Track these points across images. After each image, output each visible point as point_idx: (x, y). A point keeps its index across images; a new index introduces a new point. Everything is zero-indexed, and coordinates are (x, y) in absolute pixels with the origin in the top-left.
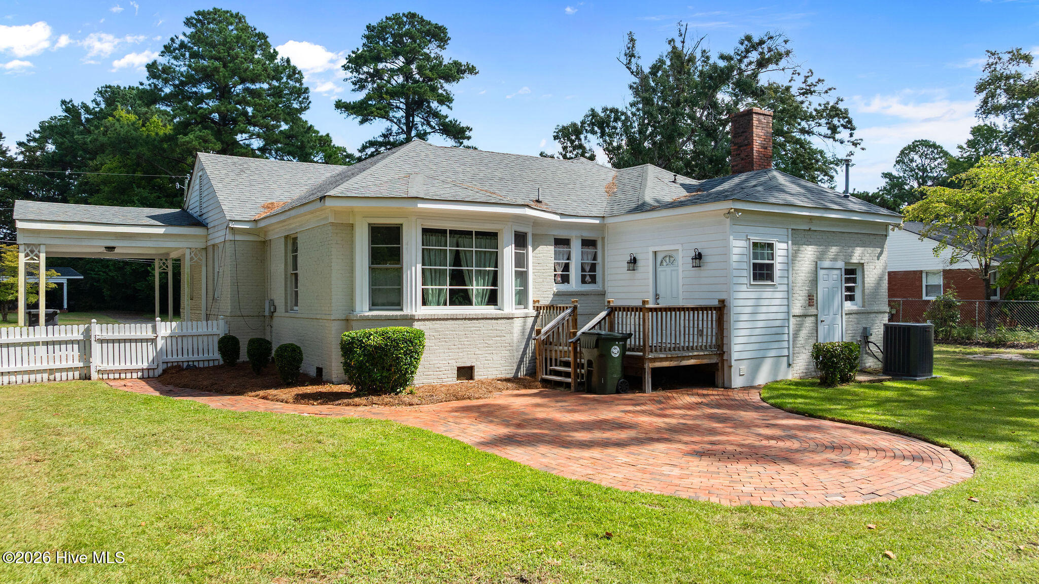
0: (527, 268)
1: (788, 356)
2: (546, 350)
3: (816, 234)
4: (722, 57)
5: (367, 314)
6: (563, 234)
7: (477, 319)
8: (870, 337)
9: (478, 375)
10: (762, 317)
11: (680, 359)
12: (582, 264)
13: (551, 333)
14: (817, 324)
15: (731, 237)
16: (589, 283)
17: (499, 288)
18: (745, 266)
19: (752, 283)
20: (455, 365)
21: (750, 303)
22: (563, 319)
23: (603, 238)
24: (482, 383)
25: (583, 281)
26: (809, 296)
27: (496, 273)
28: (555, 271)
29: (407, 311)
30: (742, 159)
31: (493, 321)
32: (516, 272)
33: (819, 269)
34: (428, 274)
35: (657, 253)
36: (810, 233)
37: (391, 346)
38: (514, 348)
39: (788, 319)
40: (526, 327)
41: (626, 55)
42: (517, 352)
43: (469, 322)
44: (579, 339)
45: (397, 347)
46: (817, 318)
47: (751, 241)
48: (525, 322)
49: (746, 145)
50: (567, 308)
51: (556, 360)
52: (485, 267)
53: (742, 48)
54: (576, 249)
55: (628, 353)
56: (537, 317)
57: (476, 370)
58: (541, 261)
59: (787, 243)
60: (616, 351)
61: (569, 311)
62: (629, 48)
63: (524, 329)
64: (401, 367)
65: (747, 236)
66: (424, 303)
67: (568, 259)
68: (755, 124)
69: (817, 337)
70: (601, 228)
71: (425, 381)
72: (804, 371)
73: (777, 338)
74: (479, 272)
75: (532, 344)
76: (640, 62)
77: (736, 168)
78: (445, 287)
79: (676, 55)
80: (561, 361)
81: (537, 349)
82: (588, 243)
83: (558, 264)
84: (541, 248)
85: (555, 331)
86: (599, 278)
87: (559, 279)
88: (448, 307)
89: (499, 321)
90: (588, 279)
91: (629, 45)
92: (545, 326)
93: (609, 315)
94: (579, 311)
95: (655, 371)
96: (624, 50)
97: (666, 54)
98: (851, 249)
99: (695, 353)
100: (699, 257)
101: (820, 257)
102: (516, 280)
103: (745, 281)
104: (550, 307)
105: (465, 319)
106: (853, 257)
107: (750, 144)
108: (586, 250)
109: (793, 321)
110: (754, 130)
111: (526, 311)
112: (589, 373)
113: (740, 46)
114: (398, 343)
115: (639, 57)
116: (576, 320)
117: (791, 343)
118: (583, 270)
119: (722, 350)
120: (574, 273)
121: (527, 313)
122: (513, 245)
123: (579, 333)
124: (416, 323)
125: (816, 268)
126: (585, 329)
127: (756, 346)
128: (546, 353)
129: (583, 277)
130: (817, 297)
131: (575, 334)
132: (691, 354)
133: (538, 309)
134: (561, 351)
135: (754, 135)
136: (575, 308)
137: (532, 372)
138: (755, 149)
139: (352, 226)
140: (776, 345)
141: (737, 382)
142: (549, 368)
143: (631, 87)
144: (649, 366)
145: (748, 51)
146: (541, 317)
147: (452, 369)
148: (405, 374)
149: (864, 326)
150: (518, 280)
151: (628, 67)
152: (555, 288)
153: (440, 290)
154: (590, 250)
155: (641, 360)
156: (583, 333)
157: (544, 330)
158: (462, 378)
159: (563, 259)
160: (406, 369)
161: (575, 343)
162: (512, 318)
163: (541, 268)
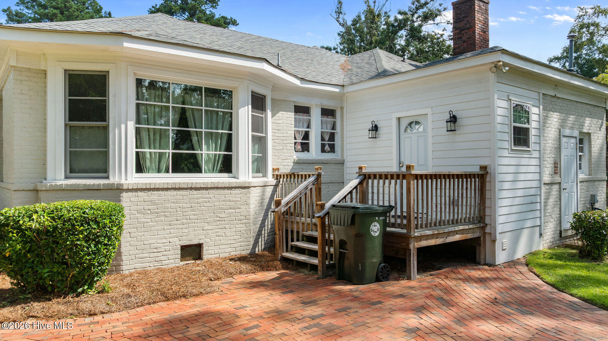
0: (266, 133)
1: (540, 226)
2: (287, 221)
3: (559, 101)
4: (400, 13)
5: (59, 183)
6: (303, 102)
7: (207, 189)
8: (596, 204)
9: (208, 254)
10: (521, 185)
11: (445, 235)
12: (322, 132)
13: (292, 204)
14: (560, 192)
15: (496, 96)
16: (329, 152)
17: (233, 153)
18: (506, 129)
19: (513, 148)
20: (178, 243)
21: (512, 169)
22: (306, 188)
23: (342, 108)
24: (212, 264)
25: (323, 151)
26: (555, 163)
27: (230, 136)
28: (295, 139)
29: (114, 179)
30: (464, 42)
31: (227, 191)
32: (253, 137)
33: (562, 136)
34: (144, 135)
35: (401, 120)
36: (554, 99)
37: (62, 229)
38: (251, 221)
39: (540, 187)
40: (265, 197)
41: (336, 12)
42: (255, 224)
43: (196, 192)
44: (328, 213)
45: (72, 231)
46: (560, 186)
47: (512, 102)
48: (263, 192)
49: (468, 29)
50: (309, 176)
51: (298, 232)
52: (217, 129)
53: (414, 7)
54: (316, 116)
55: (388, 229)
56: (276, 186)
57: (205, 248)
58: (281, 128)
59: (539, 107)
60: (375, 229)
61: (312, 179)
62: (338, 8)
63: (262, 199)
64: (82, 258)
65: (508, 96)
66: (140, 169)
67: (308, 127)
68: (476, 9)
69: (560, 205)
70: (340, 97)
71: (138, 265)
72: (552, 240)
73: (532, 207)
74: (210, 135)
75: (271, 217)
76: (346, 17)
77: (457, 50)
78: (167, 151)
79: (370, 12)
80: (303, 236)
81: (277, 220)
82: (328, 113)
83: (298, 132)
84: (280, 114)
85: (297, 202)
86: (337, 148)
87: (299, 147)
88: (171, 174)
89: (234, 191)
90: (327, 148)
91: (338, 6)
92: (286, 196)
93: (361, 183)
94: (323, 179)
95: (421, 251)
96: (335, 9)
97: (363, 12)
98: (583, 118)
99: (461, 228)
100: (453, 119)
101: (563, 124)
102: (253, 146)
103: (506, 145)
104: (291, 176)
105: (191, 189)
106: (585, 127)
107: (472, 28)
108: (325, 119)
109: (544, 189)
110: (476, 14)
111: (264, 179)
112: (342, 256)
113: (412, 5)
114: (73, 225)
115: (345, 14)
116: (320, 189)
117: (543, 211)
118: (323, 139)
119: (484, 223)
120: (314, 142)
121: (266, 182)
122: (250, 107)
123: (328, 205)
124: (124, 194)
125: (560, 135)
126: (335, 200)
127: (514, 218)
128: (287, 224)
129: (323, 146)
130: (560, 165)
131: (322, 206)
132: (457, 229)
133: (278, 177)
134: (303, 224)
135: (476, 19)
136: (319, 175)
137: (271, 247)
138: (477, 31)
139: (45, 73)
140: (531, 215)
141: (501, 258)
142: (290, 243)
143: (339, 34)
144: (414, 246)
145: (417, 9)
146: (280, 186)
147: (174, 249)
148: (89, 267)
149: (592, 193)
150: (257, 146)
151: (337, 21)
152: (295, 156)
153: (161, 155)
154: (330, 119)
155: (406, 238)
156: (334, 206)
157: (284, 201)
158: (188, 258)
159: (303, 127)
160: (90, 260)
161: (322, 219)
162: (248, 187)
163: (281, 135)
